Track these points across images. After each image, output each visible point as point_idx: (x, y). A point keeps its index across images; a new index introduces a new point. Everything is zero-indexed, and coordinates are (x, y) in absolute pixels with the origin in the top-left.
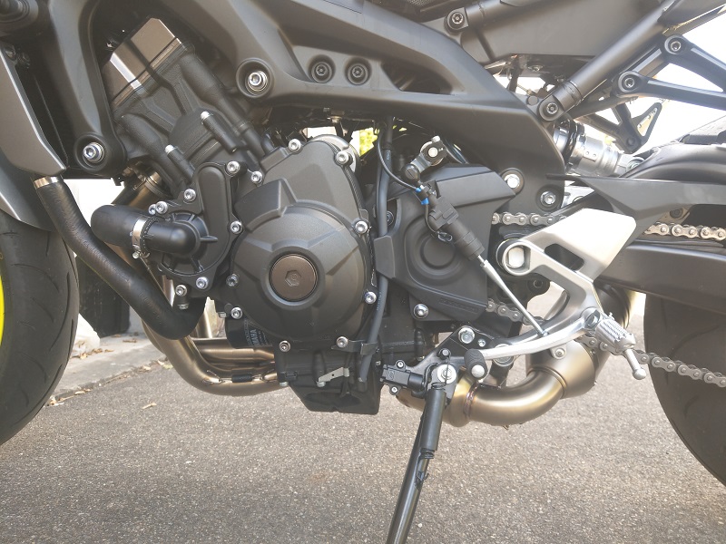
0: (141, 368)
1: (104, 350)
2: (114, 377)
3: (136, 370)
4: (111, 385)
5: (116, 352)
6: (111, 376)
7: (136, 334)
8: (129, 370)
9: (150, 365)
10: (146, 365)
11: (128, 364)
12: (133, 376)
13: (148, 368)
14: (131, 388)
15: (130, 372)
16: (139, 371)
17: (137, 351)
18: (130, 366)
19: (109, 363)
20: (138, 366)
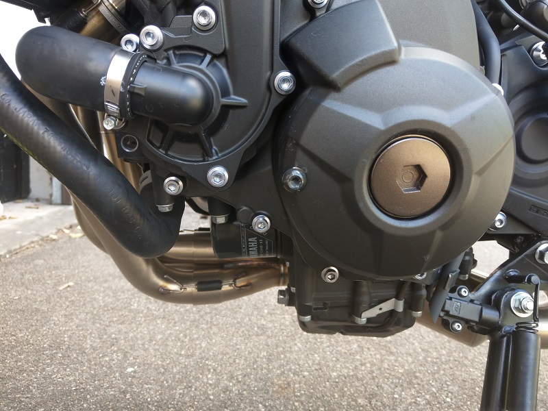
0: (48, 237)
1: (8, 217)
2: (21, 247)
3: (42, 239)
4: (19, 256)
5: (20, 219)
6: (18, 247)
7: (37, 200)
8: (36, 239)
9: (56, 233)
10: (52, 234)
11: (34, 232)
12: (41, 245)
13: (55, 237)
14: (42, 261)
15: (37, 242)
16: (46, 240)
17: (41, 218)
18: (37, 235)
19: (14, 231)
20: (44, 234)
